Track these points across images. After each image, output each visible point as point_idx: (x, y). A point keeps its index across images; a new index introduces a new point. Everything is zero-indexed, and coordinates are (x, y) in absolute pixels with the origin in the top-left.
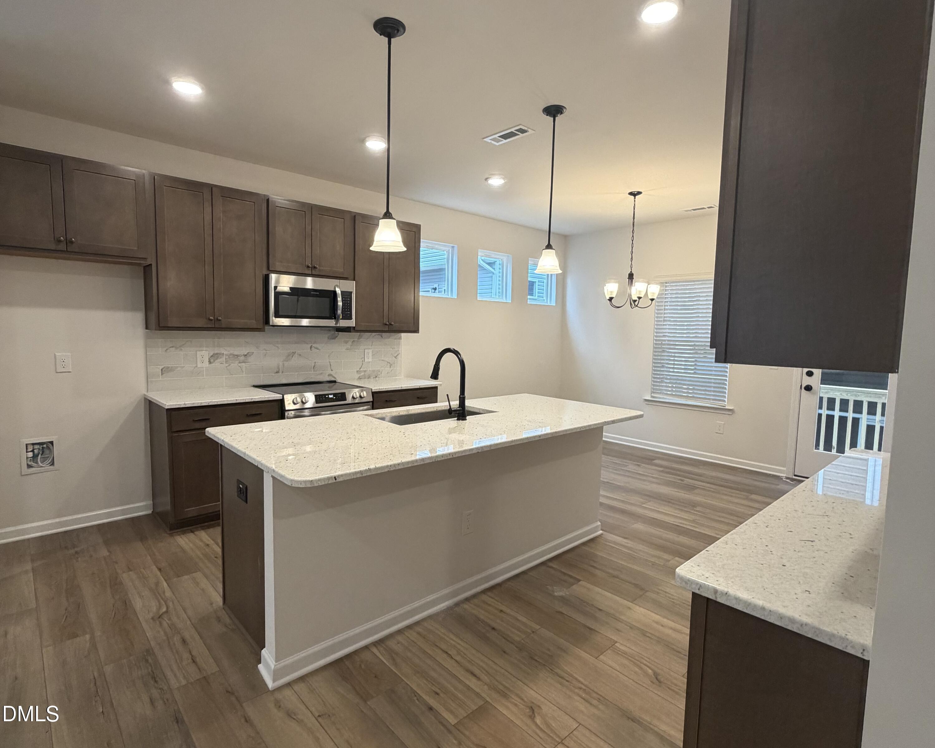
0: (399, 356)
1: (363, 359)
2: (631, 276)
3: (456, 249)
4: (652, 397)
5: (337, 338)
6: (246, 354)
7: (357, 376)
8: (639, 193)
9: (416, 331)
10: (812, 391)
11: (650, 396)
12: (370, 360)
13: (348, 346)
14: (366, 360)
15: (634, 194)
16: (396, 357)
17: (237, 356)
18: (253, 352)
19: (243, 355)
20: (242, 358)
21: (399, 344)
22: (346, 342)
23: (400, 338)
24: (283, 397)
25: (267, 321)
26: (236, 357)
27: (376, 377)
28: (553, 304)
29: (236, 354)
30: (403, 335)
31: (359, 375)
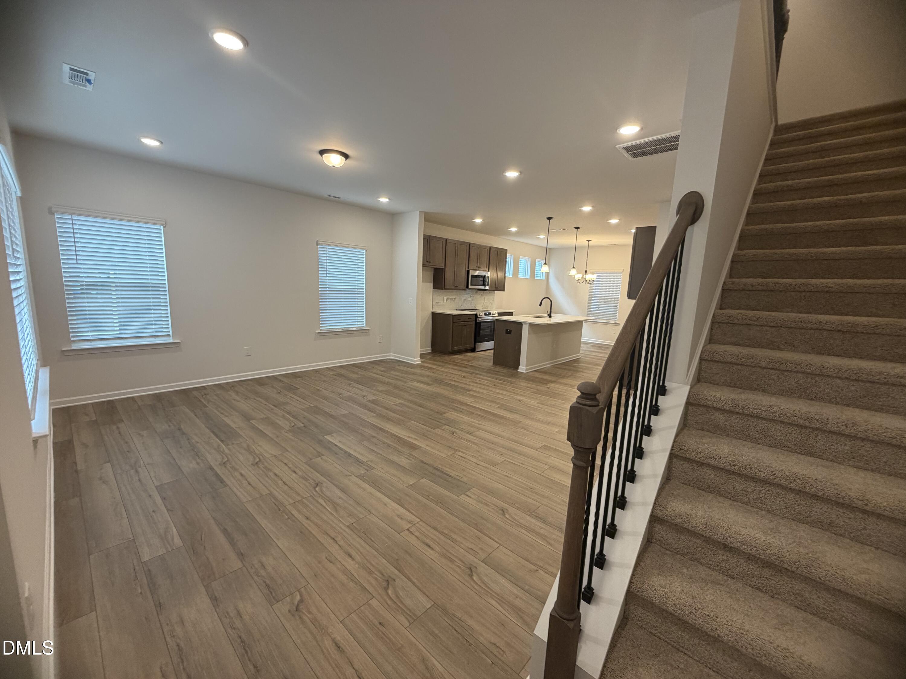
1: (484, 301)
2: (586, 272)
3: (512, 257)
5: (478, 293)
6: (455, 298)
7: (482, 307)
8: (590, 241)
9: (504, 290)
12: (486, 301)
13: (480, 296)
15: (589, 241)
16: (493, 301)
20: (454, 300)
21: (493, 295)
22: (480, 294)
24: (477, 313)
25: (467, 287)
26: (452, 299)
27: (487, 308)
28: (544, 279)
30: (496, 292)
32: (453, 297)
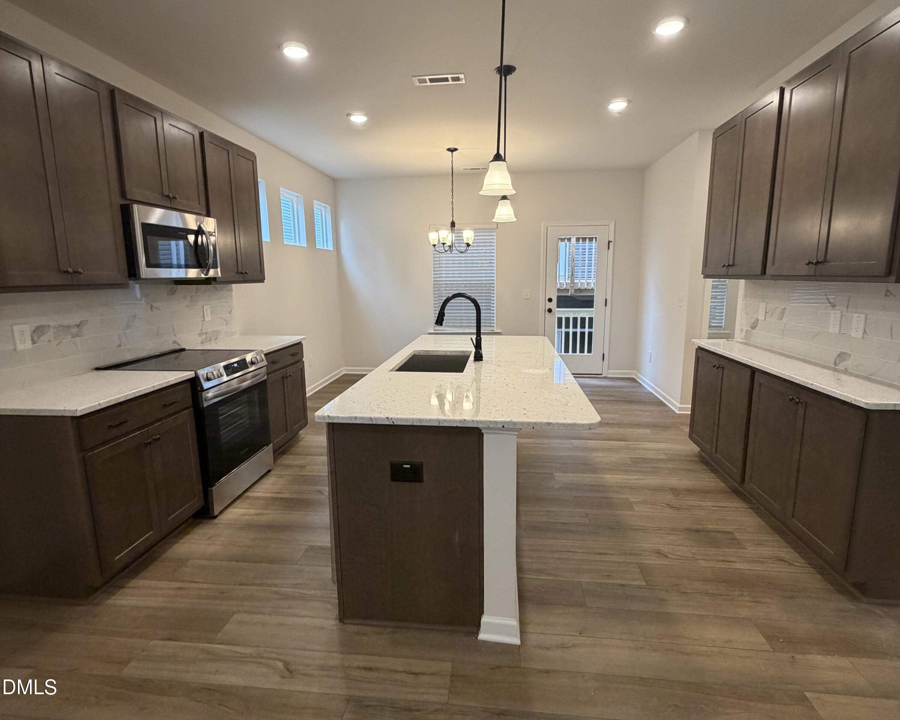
0: (233, 312)
1: (203, 317)
2: (453, 224)
4: (435, 330)
5: (176, 293)
6: (78, 323)
7: (199, 339)
8: (456, 150)
9: (261, 280)
10: (552, 312)
11: (433, 330)
12: (210, 319)
13: (187, 302)
14: (206, 319)
15: (452, 150)
16: (230, 313)
17: (69, 327)
18: (87, 321)
19: (75, 325)
20: (74, 330)
21: (231, 297)
22: (185, 298)
23: (231, 290)
24: (196, 373)
25: (134, 273)
26: (66, 328)
27: (216, 339)
28: (331, 249)
29: (67, 325)
30: (234, 286)
31: (201, 338)
32: (73, 319)
